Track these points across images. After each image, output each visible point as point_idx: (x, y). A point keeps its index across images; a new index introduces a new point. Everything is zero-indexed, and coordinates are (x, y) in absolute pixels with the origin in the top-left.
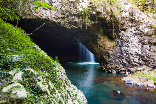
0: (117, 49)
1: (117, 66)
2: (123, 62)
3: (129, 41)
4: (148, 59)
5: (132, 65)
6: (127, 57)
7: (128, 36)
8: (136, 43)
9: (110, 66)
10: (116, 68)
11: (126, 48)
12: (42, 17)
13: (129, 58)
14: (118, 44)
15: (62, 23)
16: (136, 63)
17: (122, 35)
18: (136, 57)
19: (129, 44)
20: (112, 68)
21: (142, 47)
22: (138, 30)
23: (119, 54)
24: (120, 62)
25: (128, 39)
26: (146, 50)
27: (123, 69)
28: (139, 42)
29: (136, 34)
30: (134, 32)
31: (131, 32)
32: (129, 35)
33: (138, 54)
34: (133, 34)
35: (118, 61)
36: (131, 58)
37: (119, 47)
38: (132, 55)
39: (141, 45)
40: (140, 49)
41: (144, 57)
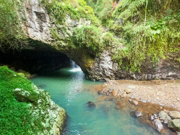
1: (96, 76)
2: (100, 74)
3: (104, 60)
4: (117, 73)
5: (106, 76)
6: (103, 71)
7: (103, 56)
8: (109, 61)
9: (91, 76)
10: (95, 78)
11: (102, 64)
12: (33, 38)
14: (97, 61)
15: (52, 45)
16: (109, 75)
17: (99, 55)
18: (109, 71)
19: (104, 62)
20: (92, 78)
21: (113, 65)
22: (111, 53)
23: (98, 69)
24: (98, 74)
25: (104, 58)
26: (116, 66)
27: (100, 79)
28: (111, 61)
29: (109, 55)
30: (108, 53)
31: (106, 53)
32: (105, 56)
33: (110, 69)
34: (107, 55)
35: (96, 73)
36: (106, 71)
37: (97, 64)
38: (106, 69)
39: (112, 63)
40: (111, 65)
41: (114, 71)
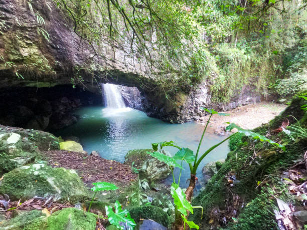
0: (189, 101)
1: (186, 116)
2: (192, 112)
3: (200, 93)
5: (197, 113)
7: (200, 89)
8: (205, 94)
9: (180, 118)
10: (184, 119)
11: (197, 99)
13: (196, 108)
14: (191, 96)
16: (200, 111)
17: (197, 87)
18: (202, 106)
19: (200, 96)
21: (207, 97)
23: (190, 106)
25: (200, 91)
26: (209, 99)
27: (189, 118)
28: (207, 93)
29: (206, 86)
30: (206, 84)
31: (204, 84)
32: (202, 88)
33: (204, 104)
34: (204, 86)
35: (188, 112)
36: (199, 108)
37: (191, 99)
38: (199, 104)
39: (207, 95)
40: (206, 99)
41: (207, 105)
